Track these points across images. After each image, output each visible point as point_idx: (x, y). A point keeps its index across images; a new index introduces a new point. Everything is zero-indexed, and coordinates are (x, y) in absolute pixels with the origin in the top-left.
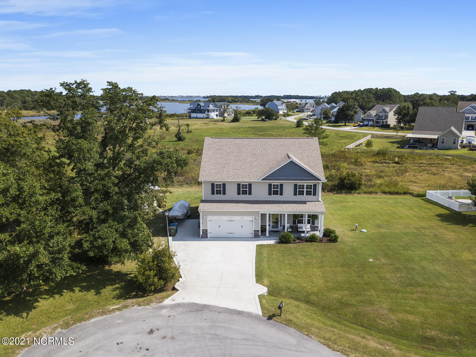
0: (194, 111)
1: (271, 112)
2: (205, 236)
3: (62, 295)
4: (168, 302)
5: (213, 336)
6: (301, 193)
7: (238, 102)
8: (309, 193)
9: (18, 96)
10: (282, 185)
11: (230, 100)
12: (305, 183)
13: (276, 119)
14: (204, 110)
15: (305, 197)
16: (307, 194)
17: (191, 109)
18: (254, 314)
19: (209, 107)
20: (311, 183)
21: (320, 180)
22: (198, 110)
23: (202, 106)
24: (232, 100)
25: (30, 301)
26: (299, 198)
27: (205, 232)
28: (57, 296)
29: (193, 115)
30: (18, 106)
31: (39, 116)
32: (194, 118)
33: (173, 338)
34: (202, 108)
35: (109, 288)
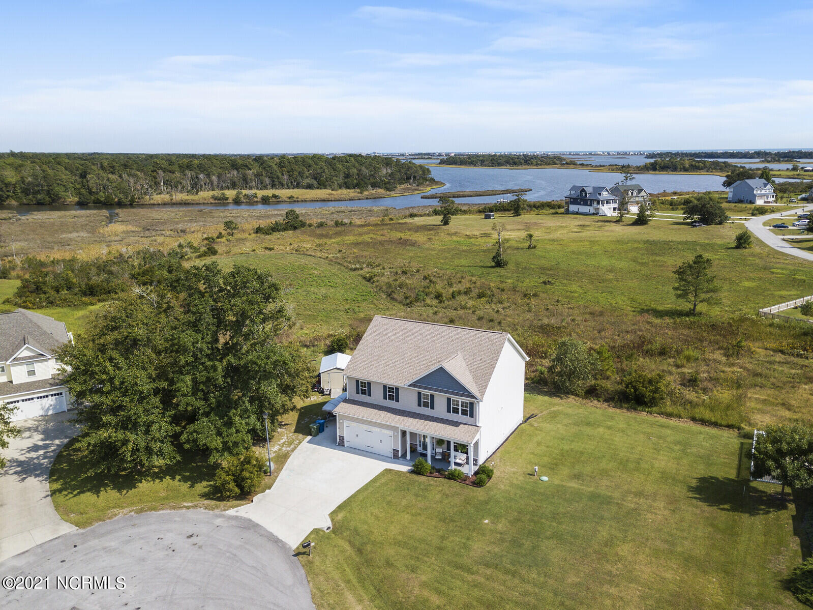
0: (574, 201)
1: (711, 210)
2: (339, 443)
3: (162, 481)
4: (232, 512)
5: (231, 556)
6: (456, 411)
7: (702, 169)
8: (464, 413)
9: (341, 167)
10: (432, 396)
11: (687, 166)
12: (461, 399)
13: (720, 223)
14: (591, 200)
15: (459, 417)
16: (463, 414)
17: (571, 198)
18: (288, 547)
19: (600, 194)
20: (468, 400)
21: (476, 399)
22: (582, 200)
23: (589, 193)
24: (692, 165)
25: (137, 479)
26: (452, 417)
27: (342, 438)
28: (157, 481)
29: (573, 208)
30: (339, 182)
31: (359, 199)
32: (573, 213)
33: (200, 547)
34: (588, 196)
35: (205, 483)
